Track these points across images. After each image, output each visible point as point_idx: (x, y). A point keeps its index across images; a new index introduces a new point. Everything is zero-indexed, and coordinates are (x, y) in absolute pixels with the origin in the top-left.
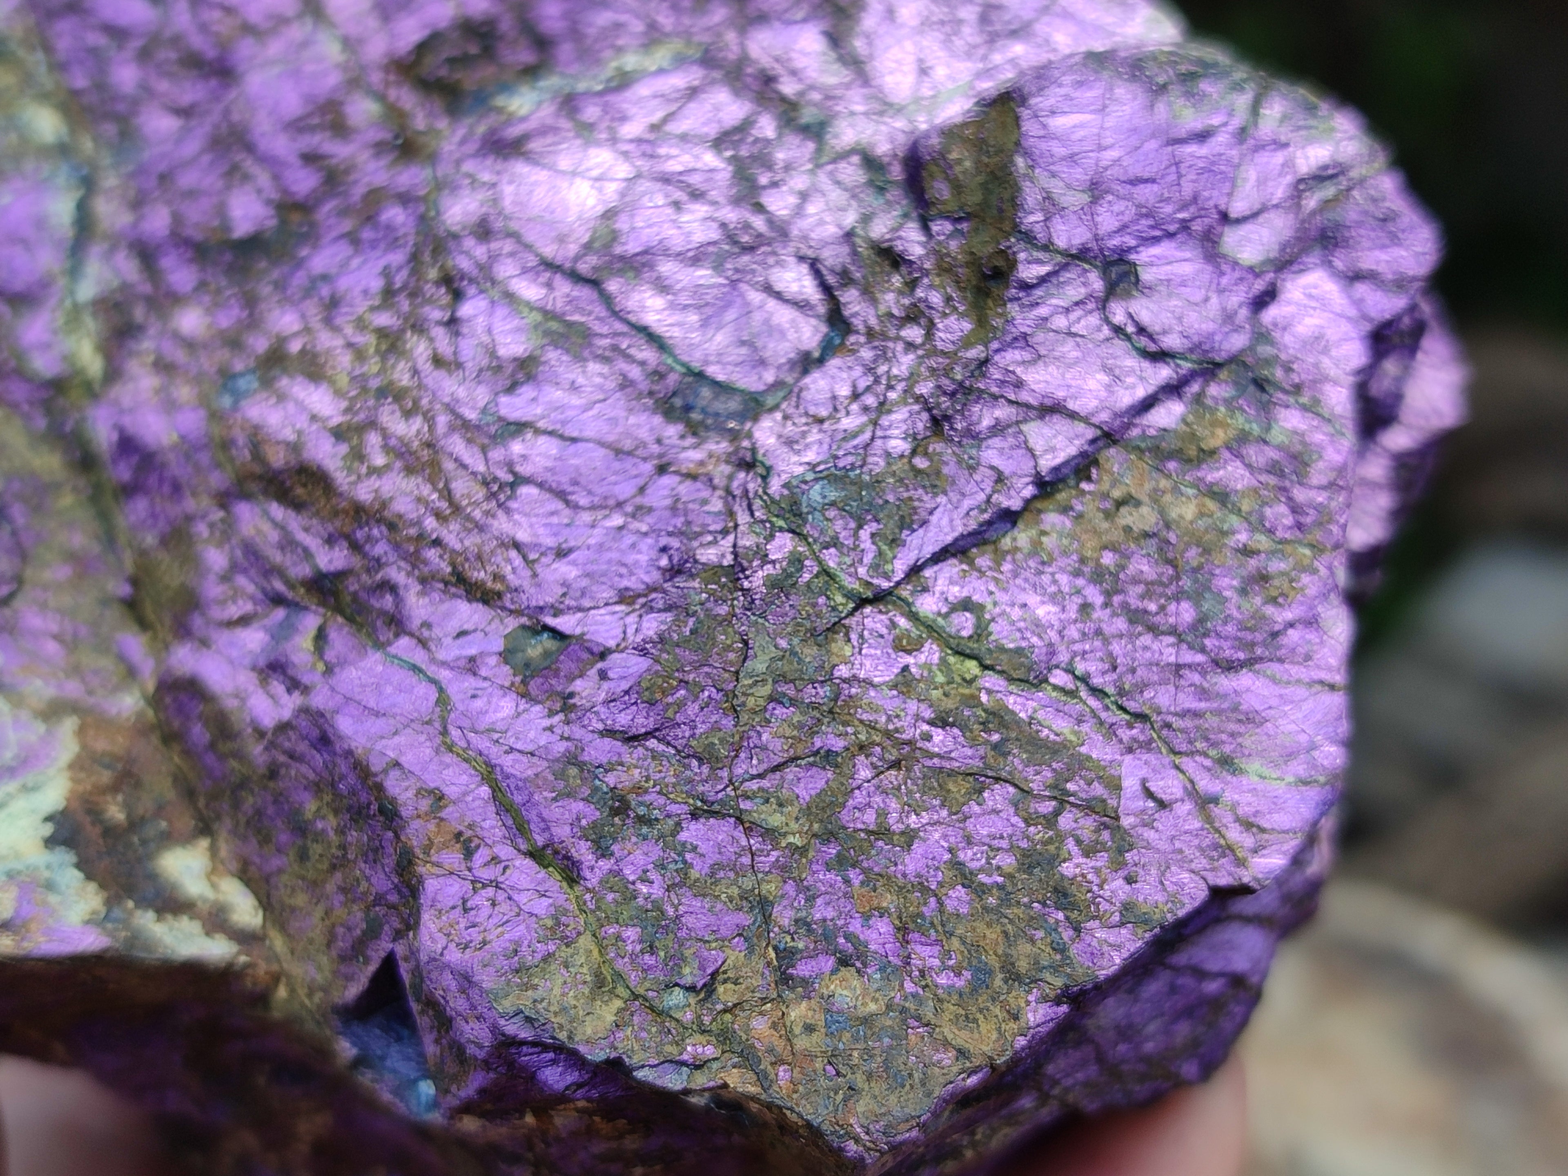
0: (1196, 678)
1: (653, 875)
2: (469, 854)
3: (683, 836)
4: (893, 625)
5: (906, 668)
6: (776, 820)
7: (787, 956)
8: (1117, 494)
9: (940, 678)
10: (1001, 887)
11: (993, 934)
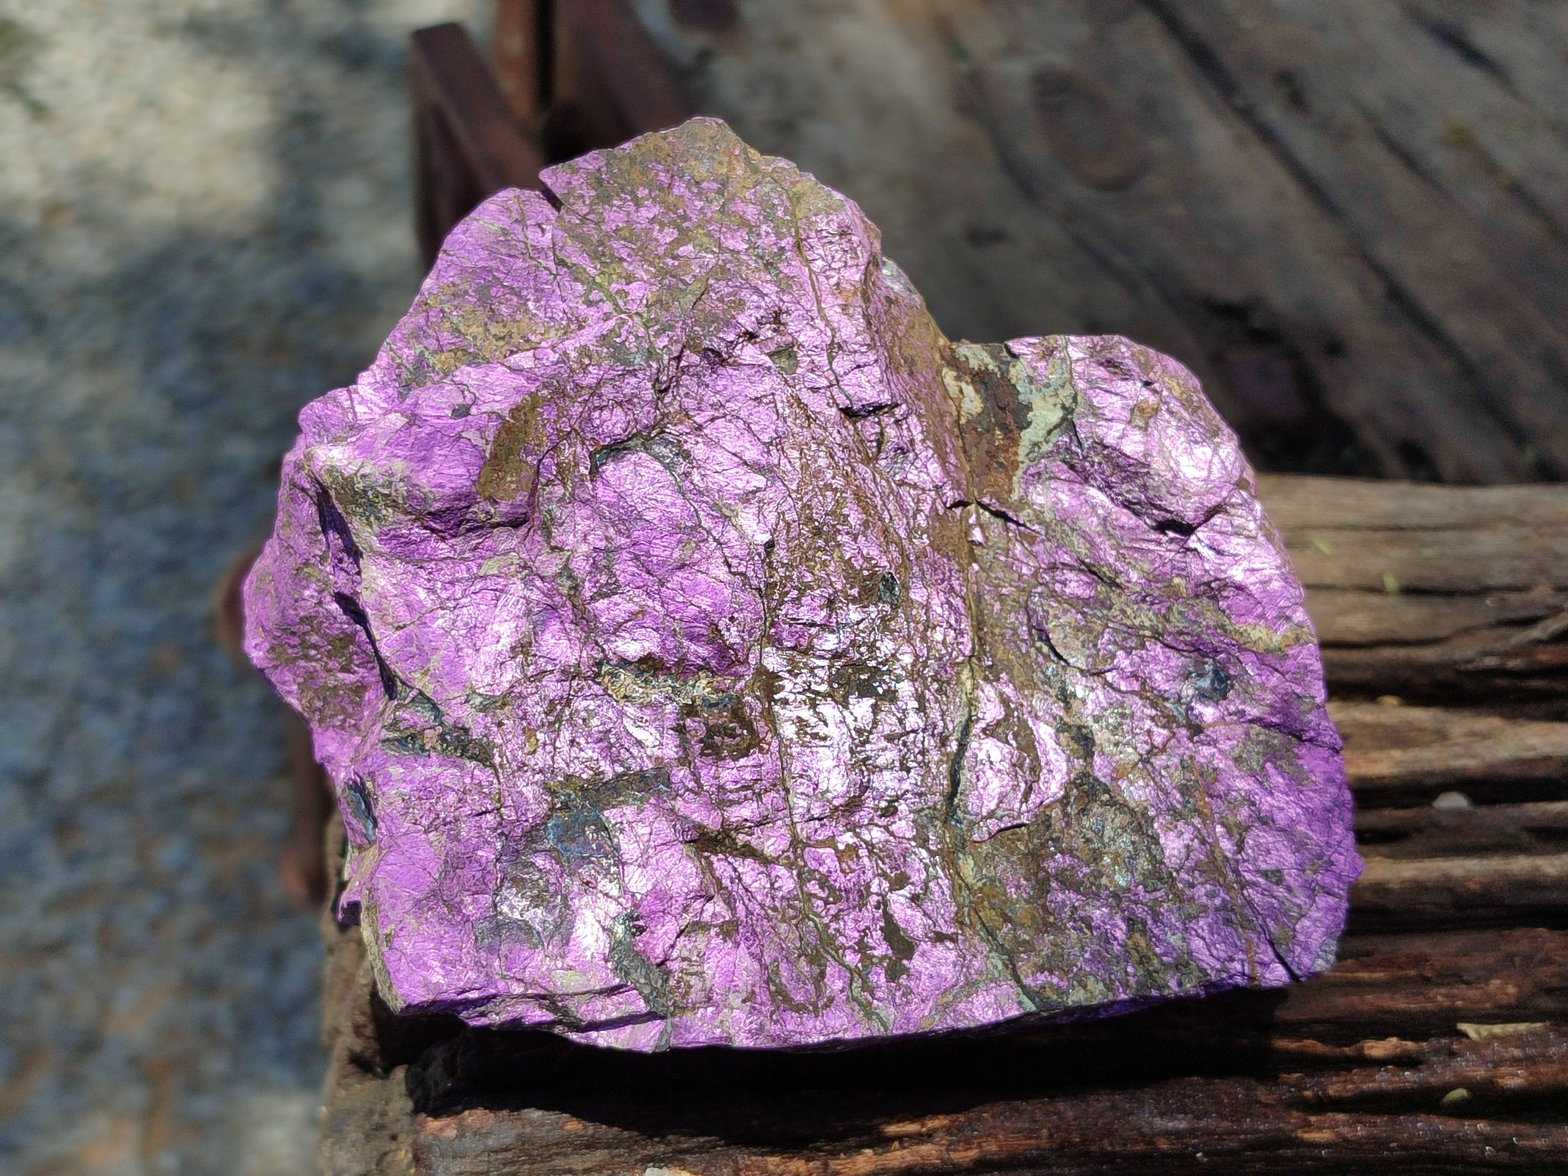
0: (501, 268)
1: (763, 233)
2: (838, 284)
3: (746, 246)
4: (625, 303)
5: (627, 284)
6: (705, 240)
7: (720, 192)
8: (502, 343)
9: (614, 277)
10: (623, 192)
11: (634, 176)
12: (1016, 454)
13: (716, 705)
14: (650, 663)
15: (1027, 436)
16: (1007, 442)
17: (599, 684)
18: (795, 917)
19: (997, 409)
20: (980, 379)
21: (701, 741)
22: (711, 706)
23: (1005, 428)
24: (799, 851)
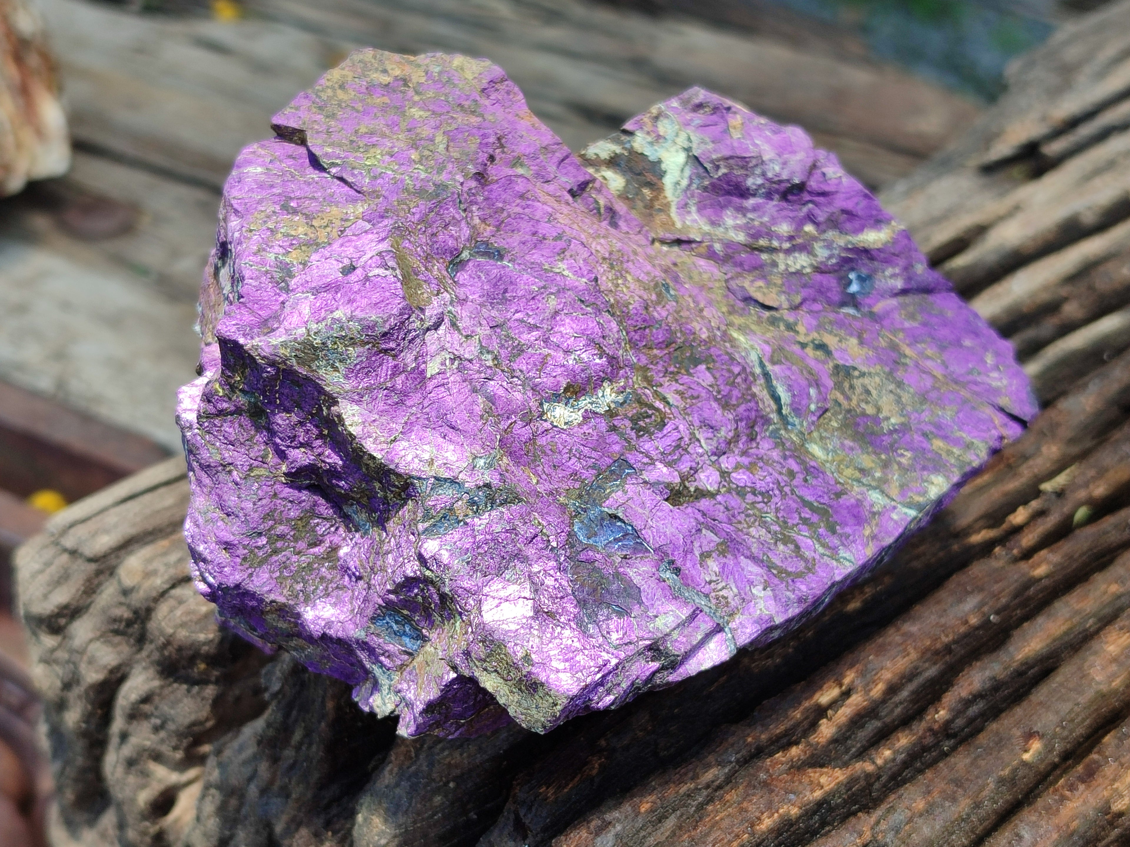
12: (665, 197)
13: (625, 402)
14: (571, 389)
15: (668, 181)
16: (655, 193)
17: (546, 421)
18: (755, 520)
19: (635, 177)
20: (613, 162)
21: (632, 429)
22: (622, 404)
23: (650, 185)
24: (727, 479)
